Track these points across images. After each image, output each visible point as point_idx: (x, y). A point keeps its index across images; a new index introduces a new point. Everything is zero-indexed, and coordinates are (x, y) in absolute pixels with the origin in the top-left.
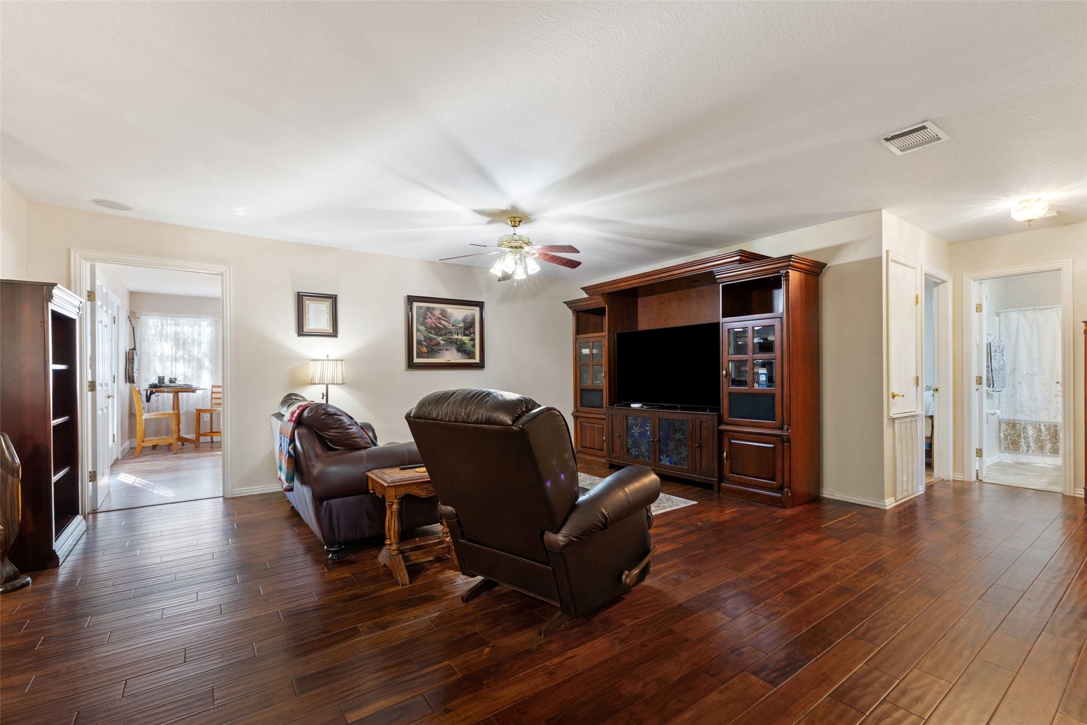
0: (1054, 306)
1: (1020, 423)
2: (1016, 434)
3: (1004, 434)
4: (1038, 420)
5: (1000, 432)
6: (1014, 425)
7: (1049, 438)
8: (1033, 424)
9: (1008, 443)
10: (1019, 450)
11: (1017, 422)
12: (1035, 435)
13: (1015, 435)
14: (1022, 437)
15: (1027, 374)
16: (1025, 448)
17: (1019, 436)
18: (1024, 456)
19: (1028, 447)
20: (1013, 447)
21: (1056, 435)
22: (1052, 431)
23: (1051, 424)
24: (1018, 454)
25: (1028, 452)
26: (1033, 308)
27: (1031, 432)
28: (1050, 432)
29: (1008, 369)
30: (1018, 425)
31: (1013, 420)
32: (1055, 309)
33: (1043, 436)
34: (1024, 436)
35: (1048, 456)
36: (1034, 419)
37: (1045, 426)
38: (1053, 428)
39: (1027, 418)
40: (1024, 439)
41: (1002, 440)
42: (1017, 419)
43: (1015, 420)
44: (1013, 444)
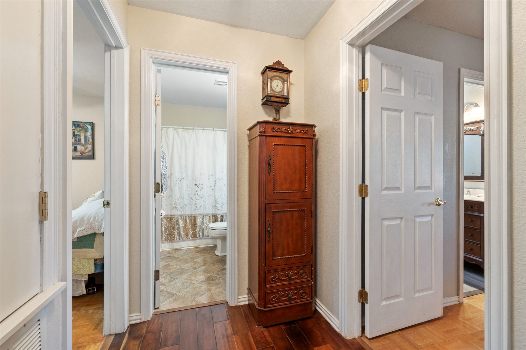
0: (194, 128)
1: (174, 218)
2: (172, 226)
3: (165, 227)
4: (185, 214)
5: (162, 227)
6: (171, 220)
7: (191, 226)
8: (182, 218)
9: (167, 234)
10: (174, 239)
11: (173, 217)
12: (183, 225)
13: (172, 228)
14: (176, 229)
15: (179, 178)
16: (178, 237)
17: (174, 228)
18: (177, 243)
19: (179, 235)
20: (170, 237)
21: (195, 224)
22: (193, 221)
23: (192, 216)
24: (173, 242)
25: (179, 240)
26: (183, 127)
27: (181, 223)
28: (191, 222)
29: (168, 174)
30: (173, 219)
31: (170, 216)
32: (195, 130)
33: (188, 226)
34: (177, 227)
35: (190, 240)
36: (183, 213)
37: (189, 217)
38: (193, 218)
39: (179, 213)
40: (177, 230)
41: (163, 233)
42: (173, 214)
43: (172, 215)
44: (170, 235)
